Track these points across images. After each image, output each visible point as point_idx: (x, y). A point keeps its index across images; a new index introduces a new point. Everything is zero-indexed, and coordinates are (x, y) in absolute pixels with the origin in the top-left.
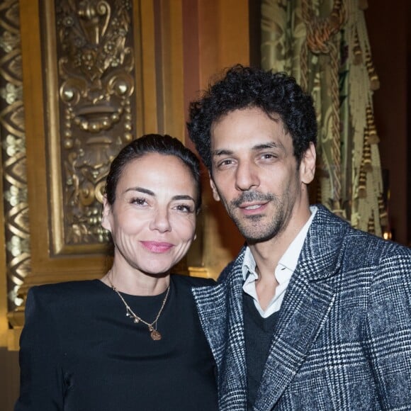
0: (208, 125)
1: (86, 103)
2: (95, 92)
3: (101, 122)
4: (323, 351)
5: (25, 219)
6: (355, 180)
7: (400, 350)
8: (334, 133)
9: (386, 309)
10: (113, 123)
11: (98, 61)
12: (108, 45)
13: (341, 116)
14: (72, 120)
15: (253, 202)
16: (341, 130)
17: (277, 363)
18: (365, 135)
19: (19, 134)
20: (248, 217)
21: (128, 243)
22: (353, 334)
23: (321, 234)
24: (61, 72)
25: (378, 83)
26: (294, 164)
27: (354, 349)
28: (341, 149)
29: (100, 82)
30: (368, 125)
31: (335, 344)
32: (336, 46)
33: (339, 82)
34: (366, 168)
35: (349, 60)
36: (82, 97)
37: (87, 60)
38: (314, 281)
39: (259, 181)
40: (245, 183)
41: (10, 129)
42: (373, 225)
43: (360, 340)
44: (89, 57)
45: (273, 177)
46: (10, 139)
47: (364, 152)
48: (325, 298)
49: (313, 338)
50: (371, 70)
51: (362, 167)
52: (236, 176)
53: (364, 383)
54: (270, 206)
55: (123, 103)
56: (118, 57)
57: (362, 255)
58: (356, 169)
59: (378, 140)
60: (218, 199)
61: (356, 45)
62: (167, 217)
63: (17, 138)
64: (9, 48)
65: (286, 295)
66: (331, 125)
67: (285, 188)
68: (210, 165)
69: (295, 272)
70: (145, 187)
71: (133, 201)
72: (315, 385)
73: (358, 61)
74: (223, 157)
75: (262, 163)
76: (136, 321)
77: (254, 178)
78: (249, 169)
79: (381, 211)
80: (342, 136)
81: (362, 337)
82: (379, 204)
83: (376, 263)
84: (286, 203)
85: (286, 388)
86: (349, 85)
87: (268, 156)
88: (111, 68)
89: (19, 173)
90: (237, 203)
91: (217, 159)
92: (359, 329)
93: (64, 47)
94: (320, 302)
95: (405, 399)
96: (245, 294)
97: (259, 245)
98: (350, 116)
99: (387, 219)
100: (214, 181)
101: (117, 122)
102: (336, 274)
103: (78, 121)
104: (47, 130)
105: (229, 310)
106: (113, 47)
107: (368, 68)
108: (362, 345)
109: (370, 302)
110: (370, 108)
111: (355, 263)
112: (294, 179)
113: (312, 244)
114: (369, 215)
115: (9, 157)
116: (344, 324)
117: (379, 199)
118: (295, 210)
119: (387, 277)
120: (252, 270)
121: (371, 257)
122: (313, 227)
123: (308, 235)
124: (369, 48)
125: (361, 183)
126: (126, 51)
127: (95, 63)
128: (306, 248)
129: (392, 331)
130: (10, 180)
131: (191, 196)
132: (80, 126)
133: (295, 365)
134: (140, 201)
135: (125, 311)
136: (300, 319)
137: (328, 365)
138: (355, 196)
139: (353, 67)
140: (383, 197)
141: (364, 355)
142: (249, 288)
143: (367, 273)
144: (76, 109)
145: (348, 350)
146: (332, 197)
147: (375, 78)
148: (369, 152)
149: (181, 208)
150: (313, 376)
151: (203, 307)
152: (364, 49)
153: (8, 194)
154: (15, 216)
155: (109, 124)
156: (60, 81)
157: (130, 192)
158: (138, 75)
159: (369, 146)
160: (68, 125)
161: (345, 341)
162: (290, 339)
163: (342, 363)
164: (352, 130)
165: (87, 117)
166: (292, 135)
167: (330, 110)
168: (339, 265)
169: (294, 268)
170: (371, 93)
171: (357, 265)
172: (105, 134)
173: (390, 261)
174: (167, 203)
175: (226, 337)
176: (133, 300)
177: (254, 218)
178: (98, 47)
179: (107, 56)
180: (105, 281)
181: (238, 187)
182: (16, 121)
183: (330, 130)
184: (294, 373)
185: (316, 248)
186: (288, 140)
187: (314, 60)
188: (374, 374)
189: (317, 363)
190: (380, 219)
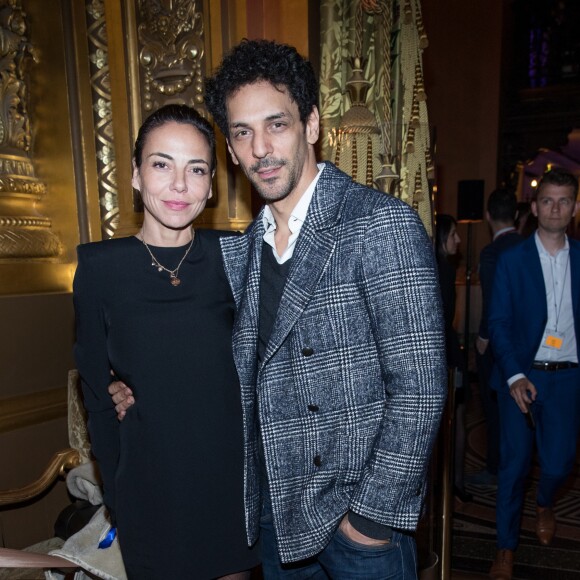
0: (223, 99)
1: (162, 67)
2: (170, 57)
3: (175, 85)
4: (325, 292)
5: (115, 176)
6: (404, 137)
7: (389, 290)
8: (385, 90)
9: (377, 254)
10: (186, 86)
11: (172, 27)
12: (181, 11)
13: (392, 75)
14: (151, 83)
15: (269, 168)
16: (392, 87)
17: (289, 302)
18: (414, 92)
19: (109, 97)
20: (264, 181)
21: (153, 202)
22: (350, 276)
23: (326, 189)
24: (140, 38)
25: (427, 42)
26: (301, 128)
27: (351, 289)
28: (391, 106)
29: (174, 46)
30: (417, 82)
31: (335, 285)
32: (389, 6)
33: (390, 41)
34: (415, 124)
35: (401, 20)
36: (158, 62)
37: (162, 25)
38: (320, 231)
39: (273, 148)
40: (260, 151)
41: (101, 92)
42: (420, 178)
43: (356, 281)
44: (164, 23)
45: (284, 144)
46: (101, 102)
47: (413, 108)
48: (327, 246)
49: (317, 280)
50: (421, 29)
51: (410, 123)
52: (253, 145)
53: (360, 318)
54: (283, 169)
55: (194, 67)
56: (190, 22)
57: (360, 207)
58: (405, 125)
59: (425, 97)
60: (237, 163)
61: (407, 4)
62: (184, 179)
63: (106, 101)
64: (98, 15)
65: (297, 243)
66: (382, 84)
67: (295, 152)
68: (227, 134)
69: (305, 222)
70: (165, 153)
71: (155, 165)
72: (319, 321)
73: (408, 21)
74: (240, 129)
75: (274, 132)
76: (160, 269)
77: (268, 146)
78: (264, 138)
79: (427, 165)
80: (393, 94)
81: (358, 278)
82: (427, 158)
83: (370, 213)
84: (297, 166)
85: (296, 324)
86: (401, 44)
87: (278, 125)
88: (183, 32)
89: (110, 134)
90: (255, 169)
91: (234, 130)
92: (355, 272)
93: (142, 13)
94: (324, 249)
95: (391, 332)
96: (265, 243)
97: (275, 204)
98: (401, 74)
99: (433, 173)
100: (232, 148)
101: (190, 84)
102: (338, 224)
103: (155, 84)
104: (129, 93)
105: (250, 258)
106: (185, 12)
107: (418, 27)
108: (357, 286)
109: (364, 248)
110: (419, 66)
111: (354, 214)
112: (301, 143)
113: (318, 198)
114: (417, 169)
115: (101, 119)
116: (343, 268)
117: (426, 153)
118: (305, 168)
119: (378, 225)
120: (272, 221)
121: (367, 208)
122: (320, 182)
123: (316, 190)
124: (420, 7)
125: (409, 139)
126: (196, 16)
127: (169, 29)
128: (314, 202)
129: (382, 273)
130: (102, 140)
131: (205, 160)
132: (157, 89)
133: (303, 303)
134: (162, 165)
135: (151, 261)
136: (308, 264)
137: (329, 304)
138: (404, 151)
139: (404, 26)
140: (430, 151)
141: (360, 294)
142: (269, 238)
143: (362, 222)
144: (154, 73)
145: (346, 290)
146: (382, 153)
147: (424, 36)
148: (418, 108)
149: (196, 170)
150: (318, 313)
151: (227, 255)
152: (414, 8)
153: (101, 153)
154: (108, 173)
155: (183, 87)
156: (139, 47)
157: (153, 157)
158: (207, 40)
159: (418, 103)
160: (148, 88)
161: (343, 282)
162: (300, 281)
163: (341, 302)
164: (402, 89)
165: (163, 81)
166: (298, 103)
167: (382, 70)
168: (339, 217)
169: (304, 219)
170: (421, 51)
171: (355, 215)
172: (180, 97)
173: (381, 212)
174: (184, 166)
175: (245, 281)
176: (158, 251)
177: (270, 181)
178: (172, 13)
179: (180, 22)
180: (139, 237)
181: (255, 156)
182: (105, 85)
183: (382, 88)
184: (302, 311)
185: (322, 200)
186: (294, 108)
187: (370, 20)
188: (369, 311)
189: (320, 301)
190: (427, 173)
